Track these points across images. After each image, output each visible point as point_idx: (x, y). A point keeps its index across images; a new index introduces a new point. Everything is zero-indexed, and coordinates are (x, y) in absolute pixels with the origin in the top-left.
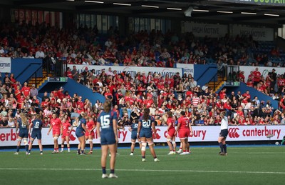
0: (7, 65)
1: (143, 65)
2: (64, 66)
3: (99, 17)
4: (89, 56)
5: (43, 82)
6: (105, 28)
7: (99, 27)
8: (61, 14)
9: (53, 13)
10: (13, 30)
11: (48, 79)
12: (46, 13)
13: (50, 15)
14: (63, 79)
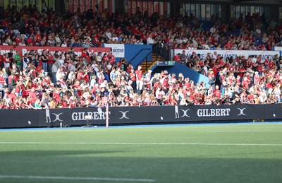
0: (121, 51)
1: (243, 49)
2: (172, 51)
3: (203, 6)
4: (194, 41)
5: (153, 65)
6: (209, 16)
7: (203, 15)
8: (169, 4)
9: (161, 4)
10: (126, 19)
11: (158, 63)
12: (155, 3)
13: (159, 5)
14: (171, 63)
